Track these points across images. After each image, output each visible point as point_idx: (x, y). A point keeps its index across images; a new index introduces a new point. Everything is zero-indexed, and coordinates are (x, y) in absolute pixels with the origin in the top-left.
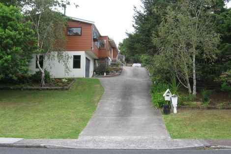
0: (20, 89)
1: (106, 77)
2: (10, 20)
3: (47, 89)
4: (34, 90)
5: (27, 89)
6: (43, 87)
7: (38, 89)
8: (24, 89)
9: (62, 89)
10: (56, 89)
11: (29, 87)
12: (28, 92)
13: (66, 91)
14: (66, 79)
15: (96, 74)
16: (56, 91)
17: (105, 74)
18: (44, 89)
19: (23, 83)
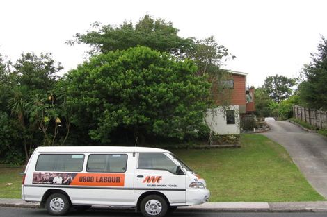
0: (186, 148)
1: (256, 132)
2: (189, 73)
3: (217, 147)
4: (202, 148)
5: (194, 148)
6: (211, 146)
7: (206, 148)
8: (190, 148)
9: (234, 147)
10: (227, 147)
11: (195, 146)
12: (195, 150)
13: (239, 149)
14: (234, 136)
15: (244, 129)
16: (227, 149)
17: (255, 129)
18: (213, 148)
19: (187, 141)
